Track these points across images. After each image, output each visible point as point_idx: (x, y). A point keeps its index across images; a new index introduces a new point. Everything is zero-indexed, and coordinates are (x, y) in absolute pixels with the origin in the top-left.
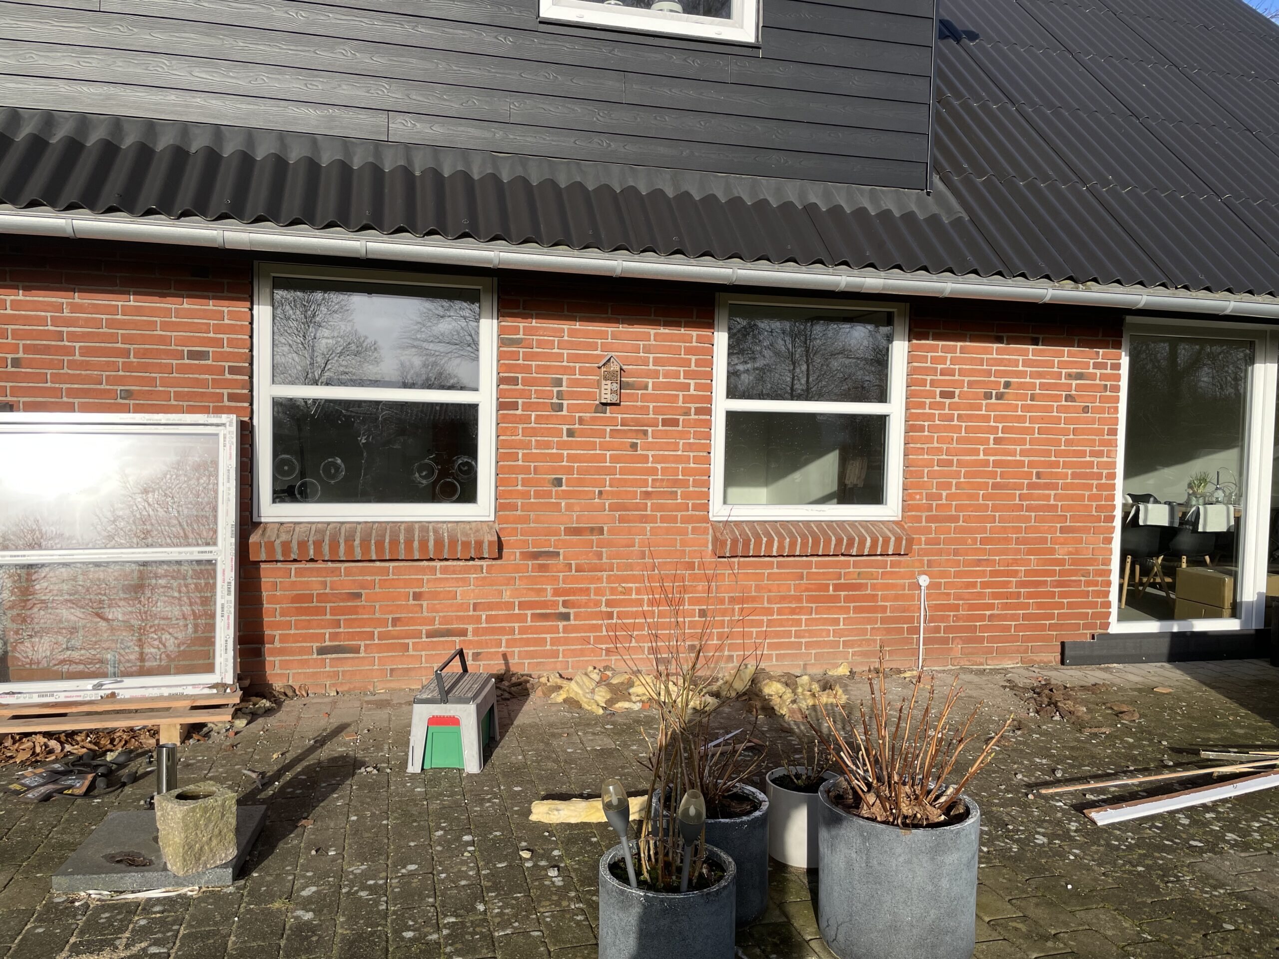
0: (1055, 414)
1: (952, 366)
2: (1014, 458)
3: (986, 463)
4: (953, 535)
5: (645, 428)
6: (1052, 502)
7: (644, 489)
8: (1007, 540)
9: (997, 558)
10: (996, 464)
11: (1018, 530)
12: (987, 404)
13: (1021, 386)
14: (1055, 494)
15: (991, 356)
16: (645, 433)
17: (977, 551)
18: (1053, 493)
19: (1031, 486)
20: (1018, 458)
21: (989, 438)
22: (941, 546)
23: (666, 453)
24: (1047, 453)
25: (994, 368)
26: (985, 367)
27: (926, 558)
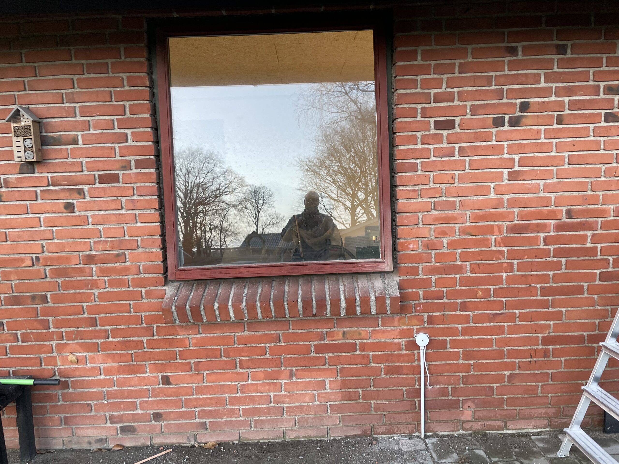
0: (592, 138)
1: (449, 90)
2: (536, 195)
3: (499, 204)
4: (458, 288)
5: (81, 187)
6: (589, 245)
7: (87, 253)
8: (530, 291)
9: (517, 312)
10: (512, 204)
11: (544, 279)
12: (497, 133)
13: (544, 107)
14: (593, 236)
15: (502, 73)
16: (80, 192)
17: (491, 305)
18: (589, 233)
19: (560, 227)
20: (542, 194)
21: (502, 173)
22: (445, 300)
23: (107, 212)
24: (582, 187)
25: (505, 88)
26: (494, 87)
27: (425, 315)
